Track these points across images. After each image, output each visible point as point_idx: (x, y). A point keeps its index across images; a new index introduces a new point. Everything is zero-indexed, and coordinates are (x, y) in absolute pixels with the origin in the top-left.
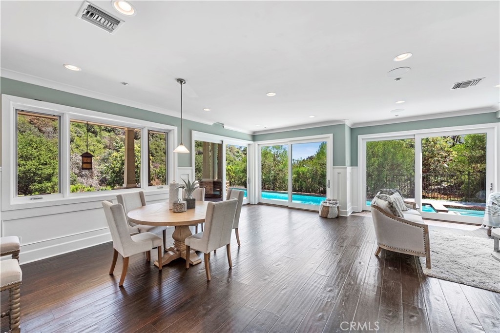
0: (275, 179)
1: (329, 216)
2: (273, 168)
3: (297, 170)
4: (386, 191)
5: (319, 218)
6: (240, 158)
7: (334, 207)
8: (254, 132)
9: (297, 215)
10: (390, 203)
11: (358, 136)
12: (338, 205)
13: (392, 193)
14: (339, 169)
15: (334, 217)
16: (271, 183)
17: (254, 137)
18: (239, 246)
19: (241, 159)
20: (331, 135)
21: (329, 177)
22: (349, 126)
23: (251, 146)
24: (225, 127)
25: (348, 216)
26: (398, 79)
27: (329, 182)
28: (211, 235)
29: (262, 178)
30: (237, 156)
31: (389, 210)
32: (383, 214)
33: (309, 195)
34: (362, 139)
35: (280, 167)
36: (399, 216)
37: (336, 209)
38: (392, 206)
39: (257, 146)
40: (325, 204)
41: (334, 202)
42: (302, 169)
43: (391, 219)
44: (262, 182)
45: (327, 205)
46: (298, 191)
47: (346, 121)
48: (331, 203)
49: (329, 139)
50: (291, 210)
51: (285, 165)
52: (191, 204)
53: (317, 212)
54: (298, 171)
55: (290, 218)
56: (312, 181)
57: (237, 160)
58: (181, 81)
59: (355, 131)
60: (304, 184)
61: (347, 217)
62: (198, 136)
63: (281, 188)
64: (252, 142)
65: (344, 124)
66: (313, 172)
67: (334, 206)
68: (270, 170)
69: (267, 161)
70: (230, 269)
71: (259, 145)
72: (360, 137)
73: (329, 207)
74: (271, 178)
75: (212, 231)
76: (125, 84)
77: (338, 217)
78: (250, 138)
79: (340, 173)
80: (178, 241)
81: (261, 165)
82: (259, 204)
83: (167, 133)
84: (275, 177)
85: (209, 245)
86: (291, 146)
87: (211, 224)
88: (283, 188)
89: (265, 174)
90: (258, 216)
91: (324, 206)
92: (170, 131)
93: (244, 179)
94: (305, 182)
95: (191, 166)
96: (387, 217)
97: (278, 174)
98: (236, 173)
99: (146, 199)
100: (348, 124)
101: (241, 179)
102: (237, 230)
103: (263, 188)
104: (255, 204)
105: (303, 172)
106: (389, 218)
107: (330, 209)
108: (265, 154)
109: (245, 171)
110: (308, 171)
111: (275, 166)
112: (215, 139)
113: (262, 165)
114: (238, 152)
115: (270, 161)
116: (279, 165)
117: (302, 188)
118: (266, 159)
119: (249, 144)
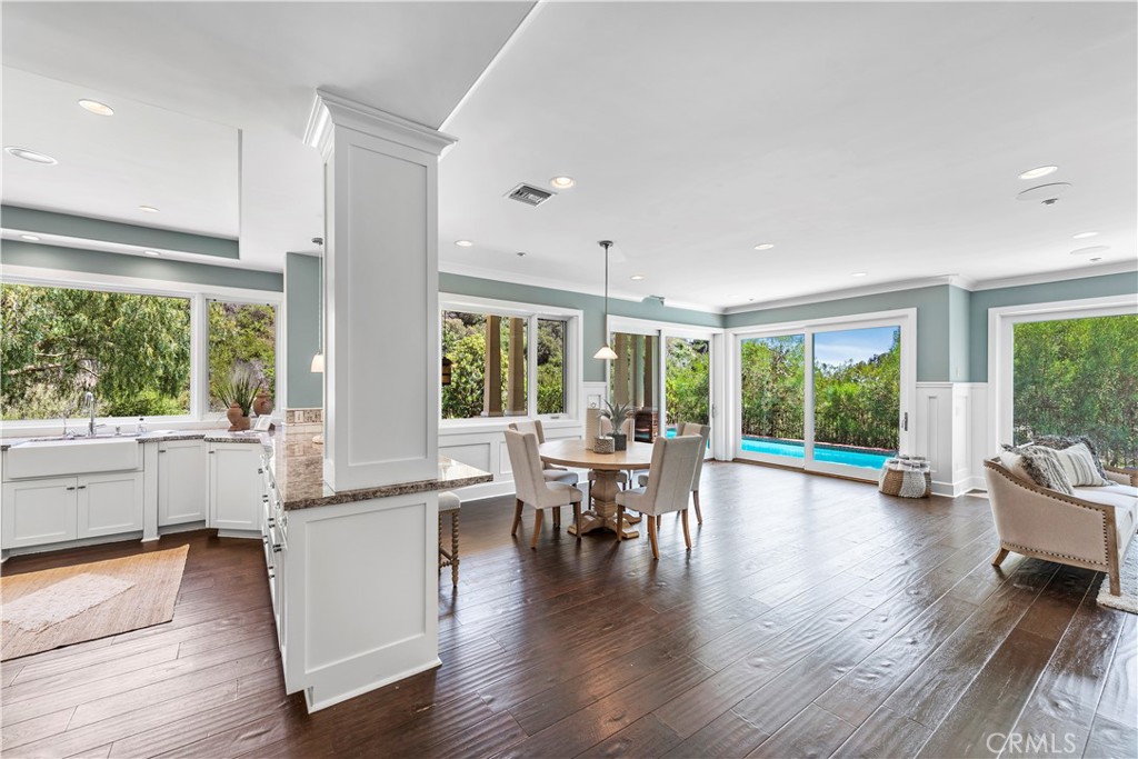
0: (775, 411)
1: (902, 493)
2: (771, 384)
3: (831, 391)
4: (1051, 440)
5: (878, 494)
6: (685, 361)
7: (917, 473)
8: (726, 309)
9: (821, 488)
10: (1025, 459)
11: (990, 310)
12: (927, 470)
13: (1067, 445)
14: (930, 388)
15: (915, 495)
16: (765, 421)
17: (726, 319)
18: (700, 524)
19: (687, 362)
20: (912, 312)
21: (905, 407)
22: (963, 286)
23: (718, 339)
24: (666, 303)
25: (955, 496)
26: (1049, 202)
27: (906, 418)
28: (660, 489)
29: (743, 408)
30: (678, 356)
31: (1024, 474)
32: (1008, 480)
33: (864, 452)
34: (1002, 317)
35: (788, 383)
36: (1049, 486)
37: (923, 479)
38: (1030, 465)
39: (731, 337)
40: (893, 467)
41: (916, 461)
42: (848, 387)
43: (1028, 490)
44: (744, 418)
45: (899, 467)
46: (834, 441)
47: (950, 277)
48: (909, 465)
49: (907, 319)
50: (810, 477)
51: (801, 378)
52: (621, 443)
53: (876, 484)
54: (835, 393)
55: (808, 491)
56: (874, 418)
57: (678, 365)
58: (606, 244)
59: (979, 299)
60: (852, 425)
61: (951, 499)
62: (616, 324)
63: (790, 432)
64: (720, 331)
65: (948, 285)
66: (876, 397)
67: (916, 470)
68: (762, 388)
69: (754, 369)
70: (688, 550)
71: (736, 335)
72: (995, 314)
73: (901, 472)
74: (765, 409)
75: (662, 482)
76: (521, 254)
77: (927, 497)
78: (716, 322)
79: (934, 398)
80: (599, 499)
81: (740, 378)
82: (736, 460)
83: (565, 322)
84: (774, 405)
85: (657, 504)
86: (811, 337)
87: (660, 471)
88: (793, 432)
89: (750, 399)
90: (735, 481)
91: (890, 470)
92: (571, 318)
93: (698, 410)
94: (855, 419)
95: (604, 380)
96: (1018, 486)
97: (783, 399)
98: (681, 394)
99: (546, 434)
100: (958, 282)
101: (691, 408)
102: (696, 493)
103: (746, 430)
104: (726, 461)
105: (850, 397)
106: (1023, 488)
107: (905, 478)
108: (750, 353)
109: (703, 391)
110: (863, 394)
111: (775, 381)
112: (644, 328)
113: (744, 379)
114: (681, 347)
115: (762, 368)
116: (784, 378)
117: (846, 433)
118: (753, 363)
119: (714, 335)
